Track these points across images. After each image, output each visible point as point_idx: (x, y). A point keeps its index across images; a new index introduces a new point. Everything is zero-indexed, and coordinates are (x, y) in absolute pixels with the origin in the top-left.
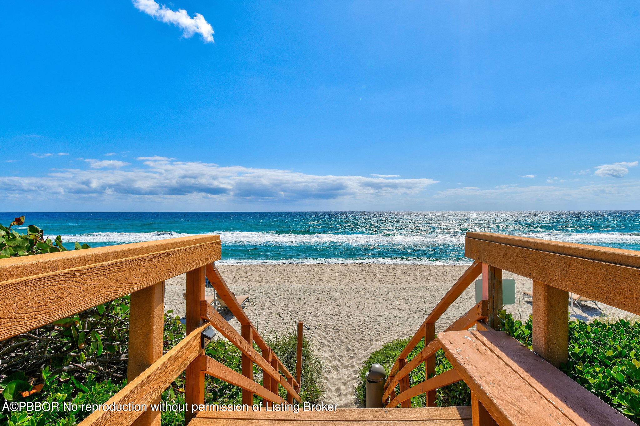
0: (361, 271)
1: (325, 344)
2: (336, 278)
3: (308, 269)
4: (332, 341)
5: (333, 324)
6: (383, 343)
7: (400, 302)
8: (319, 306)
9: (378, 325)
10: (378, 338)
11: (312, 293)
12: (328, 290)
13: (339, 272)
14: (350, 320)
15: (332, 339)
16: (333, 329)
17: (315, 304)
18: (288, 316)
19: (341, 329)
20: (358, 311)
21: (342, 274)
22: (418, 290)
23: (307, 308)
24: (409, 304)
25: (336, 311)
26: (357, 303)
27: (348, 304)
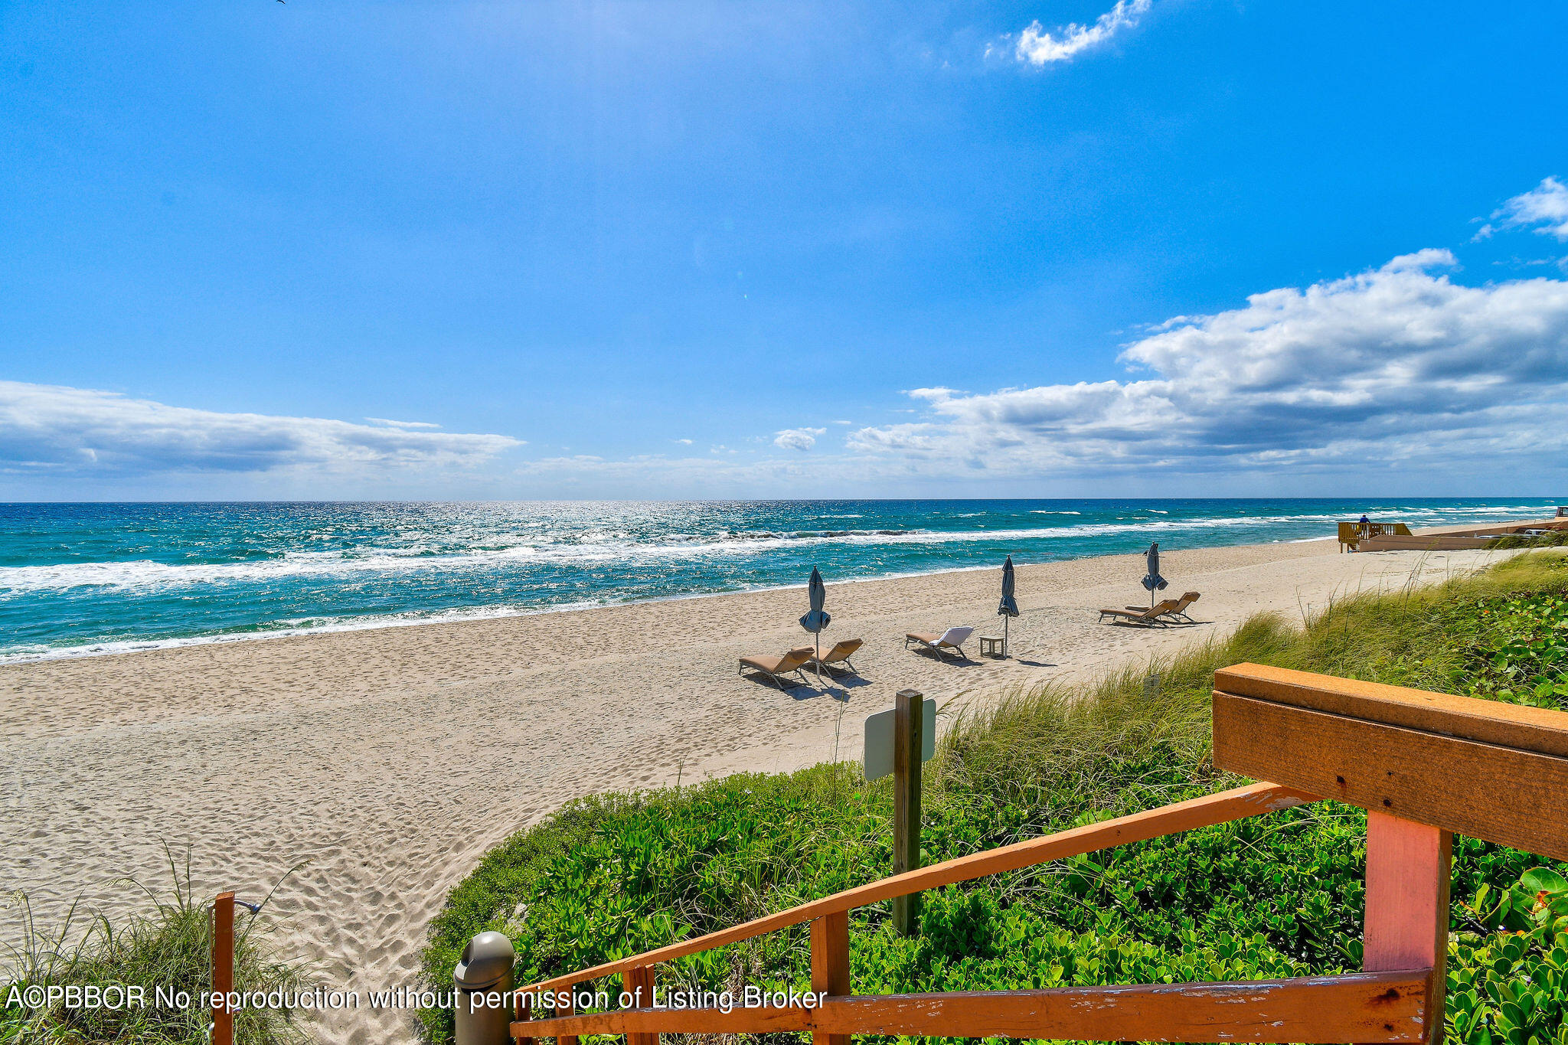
0: (365, 650)
1: (298, 903)
2: (294, 676)
3: (196, 662)
4: (321, 885)
5: (317, 830)
6: (477, 852)
7: (499, 723)
8: (262, 783)
9: (455, 801)
10: (462, 838)
11: (229, 743)
12: (281, 723)
13: (302, 659)
14: (368, 805)
15: (318, 881)
16: (321, 846)
17: (243, 778)
18: (149, 840)
19: (345, 842)
20: (391, 774)
21: (310, 663)
22: (533, 686)
23: (219, 796)
24: (522, 725)
25: (323, 788)
26: (381, 750)
27: (354, 757)
